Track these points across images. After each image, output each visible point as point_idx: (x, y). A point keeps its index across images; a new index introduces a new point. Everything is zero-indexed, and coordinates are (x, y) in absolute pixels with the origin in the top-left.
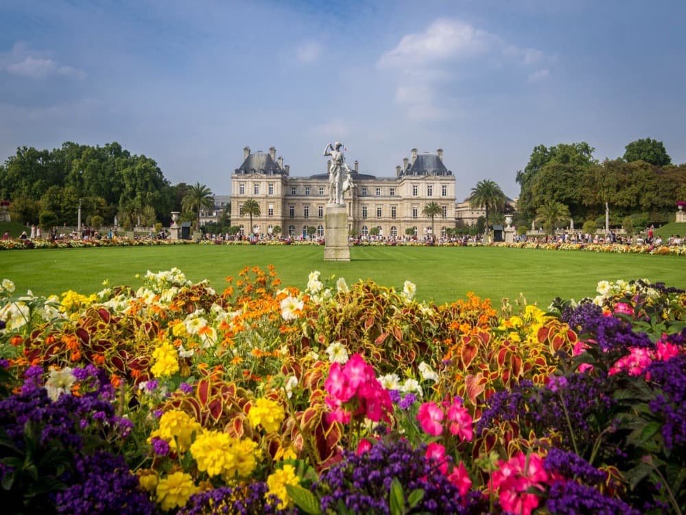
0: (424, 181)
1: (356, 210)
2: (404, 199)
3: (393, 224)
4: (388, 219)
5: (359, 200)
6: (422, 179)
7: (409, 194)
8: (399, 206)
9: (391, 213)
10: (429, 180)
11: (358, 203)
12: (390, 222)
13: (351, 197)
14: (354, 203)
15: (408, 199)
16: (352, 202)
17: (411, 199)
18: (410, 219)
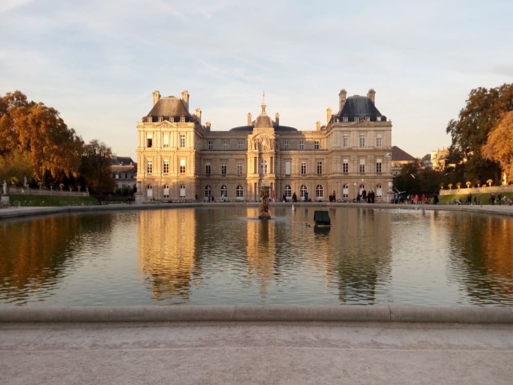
0: (355, 129)
1: (279, 166)
2: (333, 151)
3: (318, 182)
4: (313, 176)
5: (281, 155)
6: (354, 126)
7: (338, 145)
8: (325, 161)
9: (317, 168)
10: (361, 126)
11: (281, 158)
12: (316, 179)
13: (273, 151)
14: (276, 157)
15: (337, 151)
16: (274, 156)
17: (341, 151)
18: (339, 175)
